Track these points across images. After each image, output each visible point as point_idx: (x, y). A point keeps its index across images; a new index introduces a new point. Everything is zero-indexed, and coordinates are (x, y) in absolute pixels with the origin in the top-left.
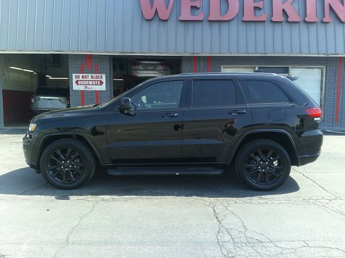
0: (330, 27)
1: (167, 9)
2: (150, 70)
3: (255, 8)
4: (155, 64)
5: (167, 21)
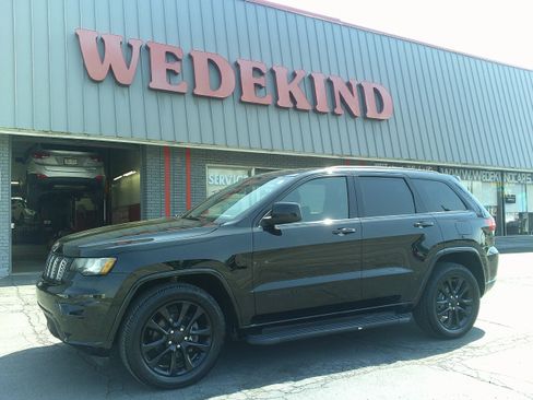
0: (342, 120)
2: (71, 166)
3: (256, 85)
4: (80, 156)
5: (127, 86)
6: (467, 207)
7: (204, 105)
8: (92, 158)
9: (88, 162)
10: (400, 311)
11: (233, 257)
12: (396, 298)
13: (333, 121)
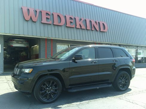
0: (94, 32)
1: (36, 17)
2: (20, 43)
3: (70, 22)
4: (22, 41)
5: (35, 22)
6: (127, 56)
7: (56, 27)
8: (26, 41)
9: (25, 42)
10: (109, 83)
11: (64, 69)
12: (108, 80)
13: (91, 32)
